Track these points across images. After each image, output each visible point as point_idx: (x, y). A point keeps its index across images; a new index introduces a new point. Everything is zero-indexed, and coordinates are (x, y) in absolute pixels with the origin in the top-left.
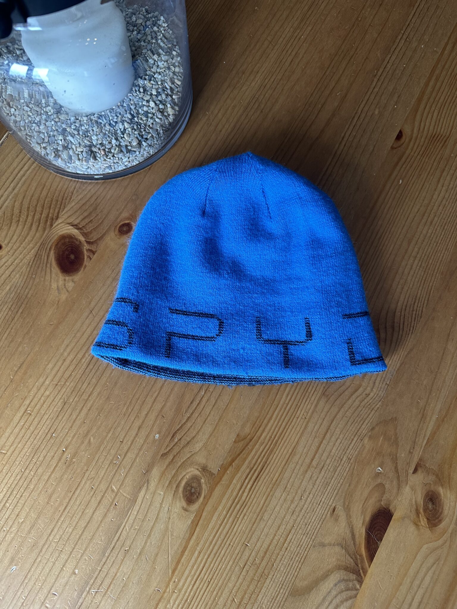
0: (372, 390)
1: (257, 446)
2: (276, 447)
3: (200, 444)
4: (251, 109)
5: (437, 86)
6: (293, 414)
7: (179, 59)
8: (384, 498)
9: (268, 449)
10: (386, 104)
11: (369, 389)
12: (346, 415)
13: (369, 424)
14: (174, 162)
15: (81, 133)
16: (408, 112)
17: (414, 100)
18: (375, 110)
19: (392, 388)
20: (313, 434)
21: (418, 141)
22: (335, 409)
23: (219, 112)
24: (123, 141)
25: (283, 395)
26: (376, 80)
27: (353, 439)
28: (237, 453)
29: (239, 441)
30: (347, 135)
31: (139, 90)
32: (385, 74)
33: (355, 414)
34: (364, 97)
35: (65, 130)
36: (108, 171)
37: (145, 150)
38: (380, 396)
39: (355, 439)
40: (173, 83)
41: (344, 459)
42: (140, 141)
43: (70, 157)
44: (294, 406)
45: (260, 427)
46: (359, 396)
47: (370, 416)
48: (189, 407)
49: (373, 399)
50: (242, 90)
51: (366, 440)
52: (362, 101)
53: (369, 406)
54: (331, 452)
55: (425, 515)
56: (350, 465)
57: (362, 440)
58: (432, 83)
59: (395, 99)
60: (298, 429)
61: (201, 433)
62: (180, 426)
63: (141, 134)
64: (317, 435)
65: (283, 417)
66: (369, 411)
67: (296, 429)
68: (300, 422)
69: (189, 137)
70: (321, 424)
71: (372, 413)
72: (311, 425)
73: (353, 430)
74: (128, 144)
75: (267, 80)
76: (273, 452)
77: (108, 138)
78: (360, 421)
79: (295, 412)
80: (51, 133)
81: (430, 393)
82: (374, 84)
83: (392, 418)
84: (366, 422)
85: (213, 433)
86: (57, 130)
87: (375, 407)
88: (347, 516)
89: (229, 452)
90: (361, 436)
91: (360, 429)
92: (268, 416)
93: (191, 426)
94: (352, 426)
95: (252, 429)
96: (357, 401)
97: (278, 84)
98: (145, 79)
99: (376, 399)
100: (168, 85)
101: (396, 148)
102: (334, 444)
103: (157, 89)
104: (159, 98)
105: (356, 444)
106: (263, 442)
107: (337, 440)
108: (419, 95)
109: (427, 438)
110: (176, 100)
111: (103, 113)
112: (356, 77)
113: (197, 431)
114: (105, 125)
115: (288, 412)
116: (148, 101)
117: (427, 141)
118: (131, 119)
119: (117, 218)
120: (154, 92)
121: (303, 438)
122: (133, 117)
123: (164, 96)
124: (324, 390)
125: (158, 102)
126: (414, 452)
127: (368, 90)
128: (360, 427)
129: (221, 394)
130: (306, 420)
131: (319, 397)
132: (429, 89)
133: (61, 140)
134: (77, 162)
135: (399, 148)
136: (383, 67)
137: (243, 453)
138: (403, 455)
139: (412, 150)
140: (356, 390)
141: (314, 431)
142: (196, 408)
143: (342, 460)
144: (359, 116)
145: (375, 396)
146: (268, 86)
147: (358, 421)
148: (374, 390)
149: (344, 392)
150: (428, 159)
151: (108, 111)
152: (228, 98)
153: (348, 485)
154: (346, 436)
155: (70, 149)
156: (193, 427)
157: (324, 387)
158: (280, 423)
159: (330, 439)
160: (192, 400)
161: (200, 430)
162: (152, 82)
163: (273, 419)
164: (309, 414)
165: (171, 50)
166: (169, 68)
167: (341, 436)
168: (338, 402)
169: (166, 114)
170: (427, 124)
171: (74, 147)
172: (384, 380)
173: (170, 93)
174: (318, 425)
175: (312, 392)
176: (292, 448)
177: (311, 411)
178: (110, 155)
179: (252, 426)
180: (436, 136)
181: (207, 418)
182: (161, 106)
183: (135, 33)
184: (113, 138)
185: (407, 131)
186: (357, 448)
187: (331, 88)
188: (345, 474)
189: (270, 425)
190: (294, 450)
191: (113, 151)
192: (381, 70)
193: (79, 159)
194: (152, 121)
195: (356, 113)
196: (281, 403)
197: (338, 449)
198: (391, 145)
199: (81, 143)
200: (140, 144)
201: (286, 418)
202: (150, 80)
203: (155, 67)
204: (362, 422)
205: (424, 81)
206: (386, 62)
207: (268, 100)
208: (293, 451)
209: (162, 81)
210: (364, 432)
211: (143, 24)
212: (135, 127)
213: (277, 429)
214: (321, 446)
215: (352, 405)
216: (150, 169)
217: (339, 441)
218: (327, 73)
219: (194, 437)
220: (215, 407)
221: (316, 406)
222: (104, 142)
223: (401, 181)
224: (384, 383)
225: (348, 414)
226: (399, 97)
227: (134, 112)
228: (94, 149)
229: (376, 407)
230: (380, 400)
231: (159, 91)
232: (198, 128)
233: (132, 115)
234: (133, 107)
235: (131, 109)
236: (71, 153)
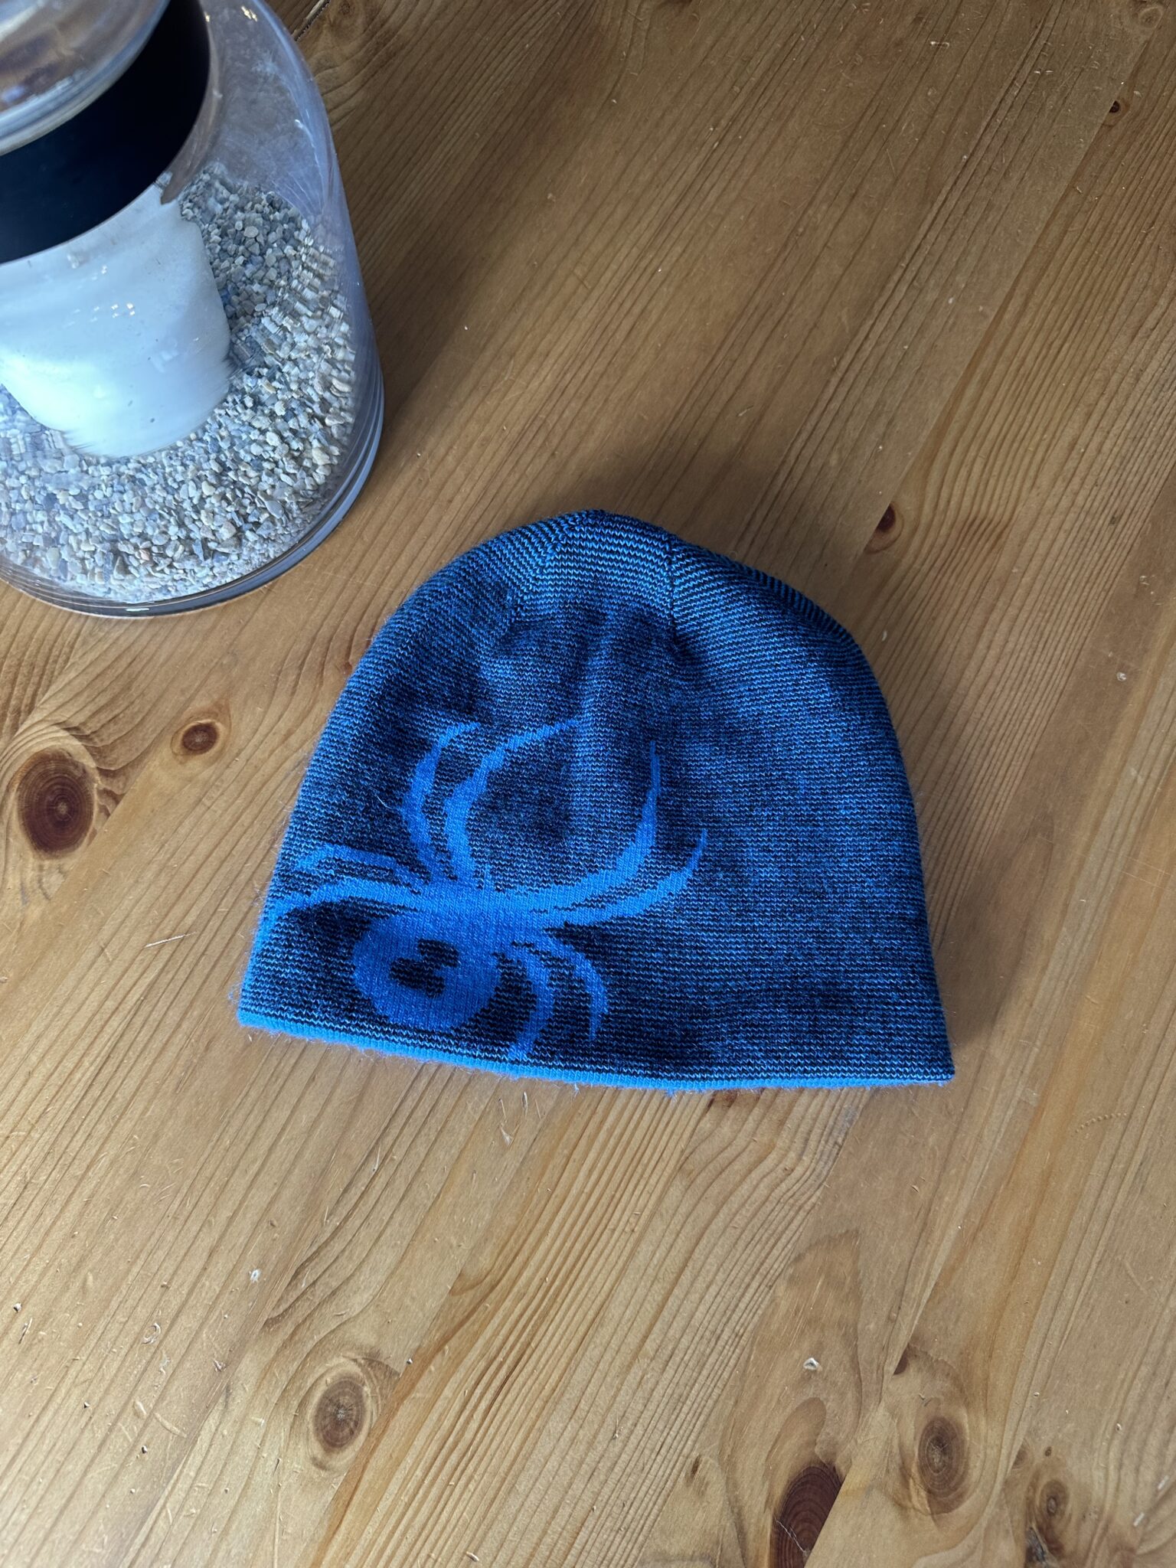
0: (800, 1158)
1: (507, 1303)
2: (556, 1306)
3: (366, 1296)
4: (528, 447)
5: (982, 399)
6: (602, 1218)
7: (345, 327)
8: (822, 1437)
9: (535, 1311)
10: (857, 440)
11: (792, 1155)
12: (733, 1224)
13: (789, 1246)
14: (330, 574)
15: (92, 508)
16: (911, 462)
17: (926, 433)
18: (830, 454)
19: (850, 1153)
20: (650, 1271)
21: (932, 534)
22: (706, 1209)
23: (447, 453)
24: (195, 529)
25: (579, 1171)
26: (834, 381)
27: (748, 1285)
28: (457, 1320)
29: (464, 1290)
30: (759, 517)
31: (242, 402)
32: (857, 366)
33: (755, 1220)
34: (805, 423)
35: (51, 499)
36: (160, 597)
37: (253, 549)
38: (820, 1174)
39: (755, 1285)
40: (327, 386)
41: (725, 1337)
42: (239, 529)
43: (63, 566)
44: (604, 1200)
45: (516, 1255)
46: (768, 1173)
47: (793, 1227)
48: (338, 1202)
49: (801, 1182)
50: (507, 399)
51: (781, 1288)
52: (799, 434)
53: (791, 1201)
54: (692, 1317)
55: (922, 1482)
56: (738, 1351)
57: (771, 1287)
58: (970, 392)
59: (880, 428)
60: (613, 1258)
61: (366, 1269)
62: (314, 1249)
63: (242, 511)
64: (660, 1276)
65: (577, 1228)
66: (792, 1213)
67: (607, 1259)
68: (617, 1241)
69: (373, 513)
70: (672, 1246)
71: (799, 1218)
72: (645, 1248)
73: (750, 1261)
74: (210, 536)
75: (569, 376)
76: (549, 1318)
77: (158, 521)
78: (768, 1239)
79: (607, 1216)
80: (18, 507)
81: (944, 1168)
82: (831, 389)
83: (847, 1231)
84: (783, 1240)
85: (396, 1268)
86: (32, 499)
87: (805, 1202)
88: (727, 1483)
89: (437, 1317)
90: (769, 1276)
91: (766, 1258)
92: (540, 1226)
93: (343, 1251)
94: (748, 1251)
95: (497, 1259)
96: (762, 1186)
97: (595, 386)
98: (260, 376)
99: (810, 1181)
100: (315, 391)
101: (877, 551)
102: (702, 1298)
103: (286, 403)
104: (292, 423)
105: (755, 1298)
106: (523, 1291)
107: (708, 1287)
108: (939, 420)
109: (933, 1283)
110: (334, 431)
111: (151, 460)
112: (788, 371)
113: (357, 1262)
114: (153, 489)
115: (590, 1216)
116: (263, 432)
117: (954, 534)
118: (218, 476)
119: (181, 712)
120: (280, 410)
121: (623, 1283)
122: (225, 469)
123: (303, 421)
124: (683, 1158)
125: (287, 434)
126: (900, 1318)
127: (815, 406)
128: (768, 1254)
129: (423, 1169)
130: (636, 1235)
131: (670, 1176)
132: (964, 406)
133: (42, 523)
134: (80, 578)
135: (885, 552)
136: (854, 348)
137: (472, 1319)
138: (872, 1326)
139: (916, 557)
140: (761, 1160)
141: (652, 1265)
142: (356, 1205)
143: (718, 1338)
144: (790, 472)
145: (808, 1173)
146: (571, 391)
147: (764, 1239)
148: (804, 1158)
149: (730, 1163)
150: (956, 580)
151: (163, 454)
152: (471, 417)
153: (732, 1402)
154: (731, 1278)
155: (63, 545)
156: (346, 1253)
157: (683, 1151)
158: (568, 1245)
159: (692, 1285)
160: (346, 1182)
161: (363, 1261)
162: (276, 384)
163: (552, 1233)
164: (642, 1221)
165: (326, 303)
166: (319, 351)
167: (720, 1277)
168: (715, 1189)
169: (306, 463)
170: (957, 492)
171: (72, 540)
172: (830, 1134)
173: (318, 411)
174: (663, 1249)
175: (653, 1163)
176: (595, 1307)
177: (646, 1213)
178: (163, 564)
179: (497, 1251)
180: (977, 522)
181: (384, 1230)
182: (296, 445)
183: (240, 260)
184: (172, 520)
185: (907, 507)
186: (759, 1306)
187: (725, 397)
188: (726, 1375)
189: (543, 1248)
190: (601, 1314)
191: (169, 553)
192: (849, 357)
193: (85, 572)
194: (271, 481)
195: (784, 462)
196: (574, 1191)
197: (711, 1311)
198: (866, 542)
199: (91, 530)
200: (239, 537)
201: (585, 1231)
202: (272, 378)
203: (286, 348)
204: (773, 1240)
205: (953, 386)
206: (861, 336)
207: (570, 427)
208: (597, 1314)
209: (300, 382)
210: (776, 1266)
211: (261, 239)
212: (229, 496)
213: (559, 1260)
214: (669, 1303)
215: (749, 1197)
216: (269, 590)
217: (713, 1290)
218: (717, 361)
219: (348, 1279)
220: (405, 1202)
221: (660, 1199)
222: (150, 531)
223: (885, 634)
224: (831, 1142)
225: (739, 1220)
226: (890, 423)
227: (227, 456)
228: (122, 547)
229: (810, 1203)
230: (820, 1185)
231: (294, 405)
232: (396, 490)
233: (222, 464)
234: (224, 445)
235: (219, 450)
236: (65, 556)
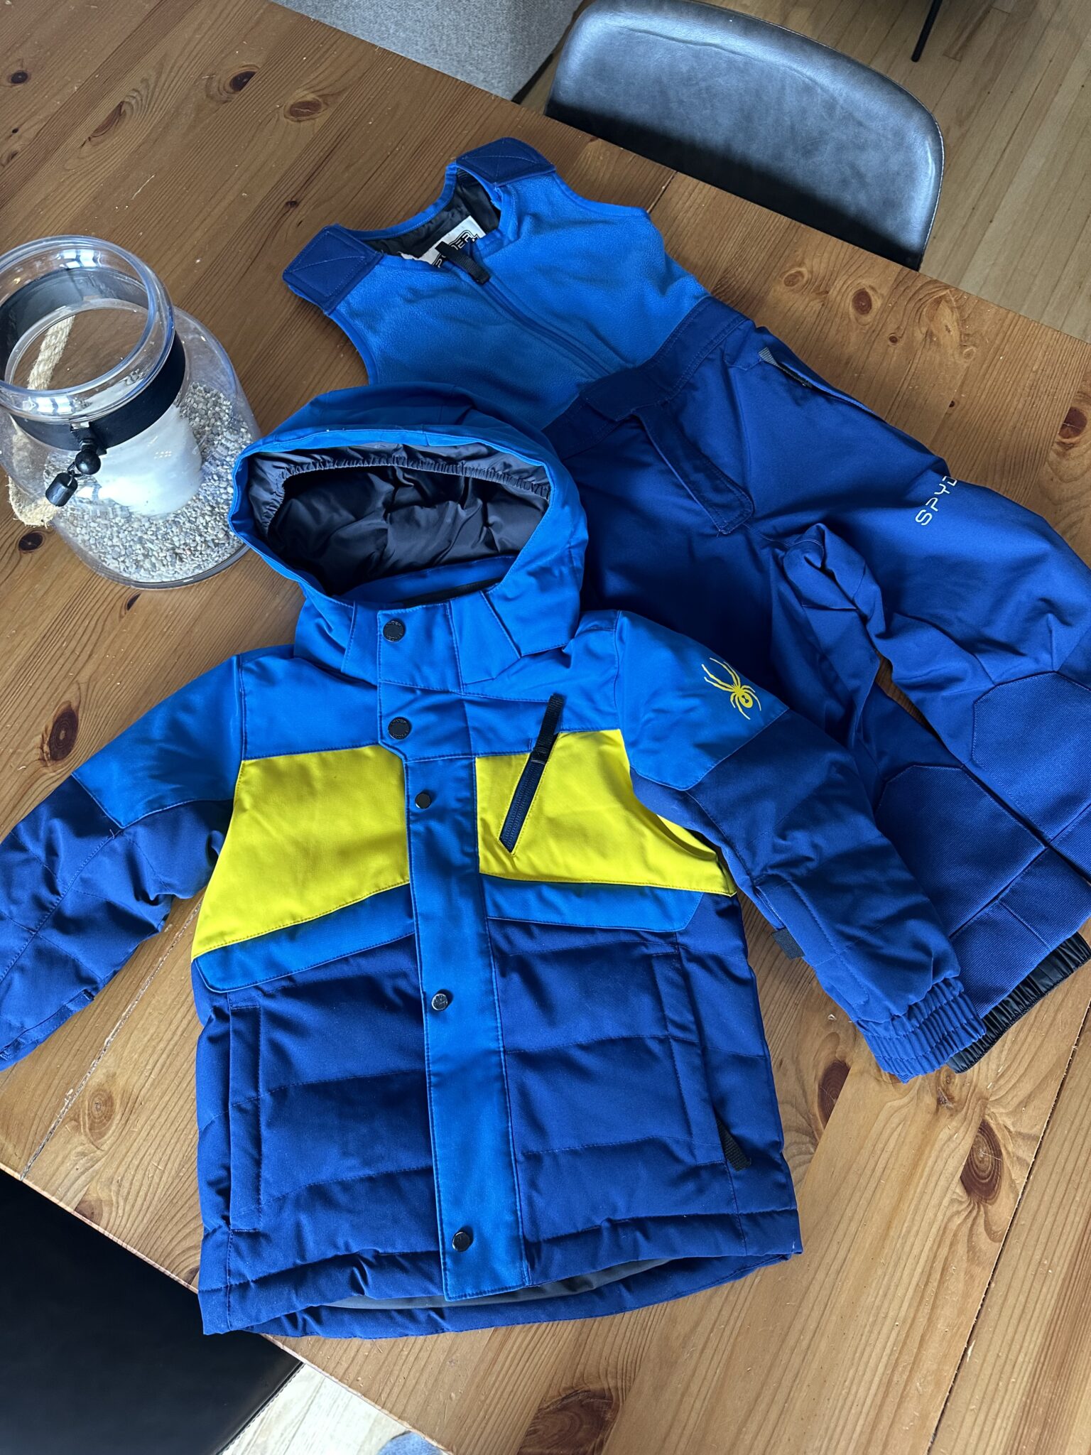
7: (249, 436)
15: (160, 538)
24: (207, 536)
35: (141, 538)
36: (198, 571)
43: (154, 565)
74: (215, 538)
77: (191, 536)
80: (127, 544)
86: (133, 540)
111: (179, 511)
114: (184, 523)
116: (225, 488)
122: (213, 508)
133: (140, 549)
134: (162, 568)
151: (183, 508)
155: (151, 556)
171: (155, 553)
178: (197, 554)
183: (197, 419)
184: (196, 534)
191: (199, 548)
193: (164, 566)
199: (162, 548)
202: (223, 465)
222: (188, 541)
227: (213, 503)
228: (177, 551)
233: (212, 506)
234: (210, 498)
235: (208, 501)
236: (153, 559)
